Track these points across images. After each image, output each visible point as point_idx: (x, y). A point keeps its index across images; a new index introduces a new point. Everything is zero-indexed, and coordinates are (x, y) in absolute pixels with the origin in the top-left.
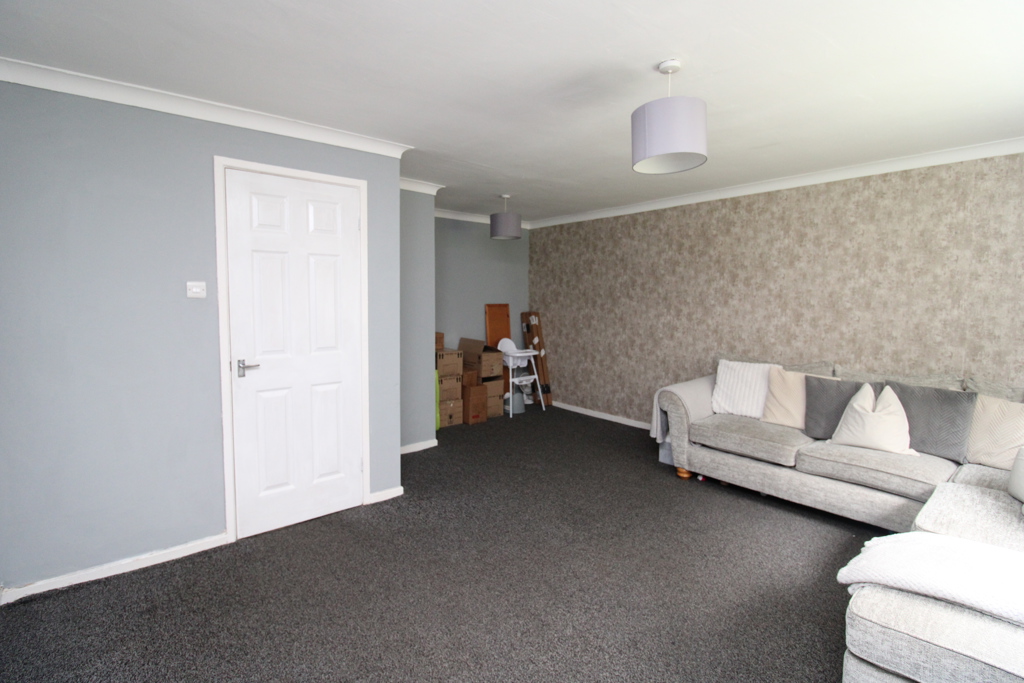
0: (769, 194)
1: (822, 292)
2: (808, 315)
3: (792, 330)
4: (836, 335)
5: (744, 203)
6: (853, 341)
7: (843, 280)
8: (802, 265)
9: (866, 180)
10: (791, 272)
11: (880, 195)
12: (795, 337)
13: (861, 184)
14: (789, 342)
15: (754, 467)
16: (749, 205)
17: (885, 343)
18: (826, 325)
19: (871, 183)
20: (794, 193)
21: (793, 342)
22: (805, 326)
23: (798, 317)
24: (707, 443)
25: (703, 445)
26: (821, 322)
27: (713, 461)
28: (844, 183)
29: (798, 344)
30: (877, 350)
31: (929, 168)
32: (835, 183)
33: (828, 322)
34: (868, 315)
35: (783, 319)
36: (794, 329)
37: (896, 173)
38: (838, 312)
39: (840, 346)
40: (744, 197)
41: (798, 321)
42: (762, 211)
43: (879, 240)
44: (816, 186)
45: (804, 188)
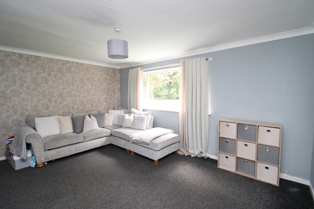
0: (36, 56)
1: (58, 92)
2: (53, 99)
3: (48, 104)
4: (62, 105)
5: (25, 56)
6: (67, 106)
7: (64, 89)
8: (50, 83)
9: (68, 62)
10: (47, 85)
11: (72, 67)
12: (50, 107)
13: (67, 62)
14: (47, 109)
15: (72, 147)
16: (27, 58)
17: (75, 106)
18: (59, 102)
19: (69, 63)
20: (46, 59)
21: (49, 108)
22: (52, 103)
23: (50, 100)
24: (49, 149)
25: (49, 150)
26: (58, 101)
27: (57, 152)
28: (62, 60)
29: (51, 109)
30: (73, 107)
31: (82, 63)
32: (60, 60)
33: (60, 101)
34: (71, 99)
35: (45, 101)
36: (49, 104)
37: (75, 62)
38: (63, 98)
39: (64, 108)
40: (25, 54)
41: (50, 101)
42: (33, 62)
43: (72, 79)
44: (54, 59)
45: (50, 58)
